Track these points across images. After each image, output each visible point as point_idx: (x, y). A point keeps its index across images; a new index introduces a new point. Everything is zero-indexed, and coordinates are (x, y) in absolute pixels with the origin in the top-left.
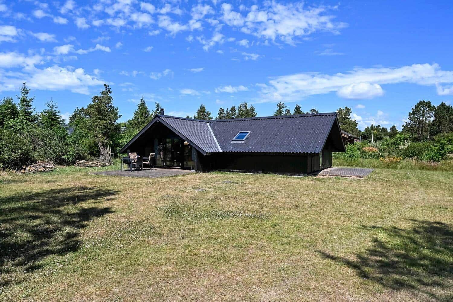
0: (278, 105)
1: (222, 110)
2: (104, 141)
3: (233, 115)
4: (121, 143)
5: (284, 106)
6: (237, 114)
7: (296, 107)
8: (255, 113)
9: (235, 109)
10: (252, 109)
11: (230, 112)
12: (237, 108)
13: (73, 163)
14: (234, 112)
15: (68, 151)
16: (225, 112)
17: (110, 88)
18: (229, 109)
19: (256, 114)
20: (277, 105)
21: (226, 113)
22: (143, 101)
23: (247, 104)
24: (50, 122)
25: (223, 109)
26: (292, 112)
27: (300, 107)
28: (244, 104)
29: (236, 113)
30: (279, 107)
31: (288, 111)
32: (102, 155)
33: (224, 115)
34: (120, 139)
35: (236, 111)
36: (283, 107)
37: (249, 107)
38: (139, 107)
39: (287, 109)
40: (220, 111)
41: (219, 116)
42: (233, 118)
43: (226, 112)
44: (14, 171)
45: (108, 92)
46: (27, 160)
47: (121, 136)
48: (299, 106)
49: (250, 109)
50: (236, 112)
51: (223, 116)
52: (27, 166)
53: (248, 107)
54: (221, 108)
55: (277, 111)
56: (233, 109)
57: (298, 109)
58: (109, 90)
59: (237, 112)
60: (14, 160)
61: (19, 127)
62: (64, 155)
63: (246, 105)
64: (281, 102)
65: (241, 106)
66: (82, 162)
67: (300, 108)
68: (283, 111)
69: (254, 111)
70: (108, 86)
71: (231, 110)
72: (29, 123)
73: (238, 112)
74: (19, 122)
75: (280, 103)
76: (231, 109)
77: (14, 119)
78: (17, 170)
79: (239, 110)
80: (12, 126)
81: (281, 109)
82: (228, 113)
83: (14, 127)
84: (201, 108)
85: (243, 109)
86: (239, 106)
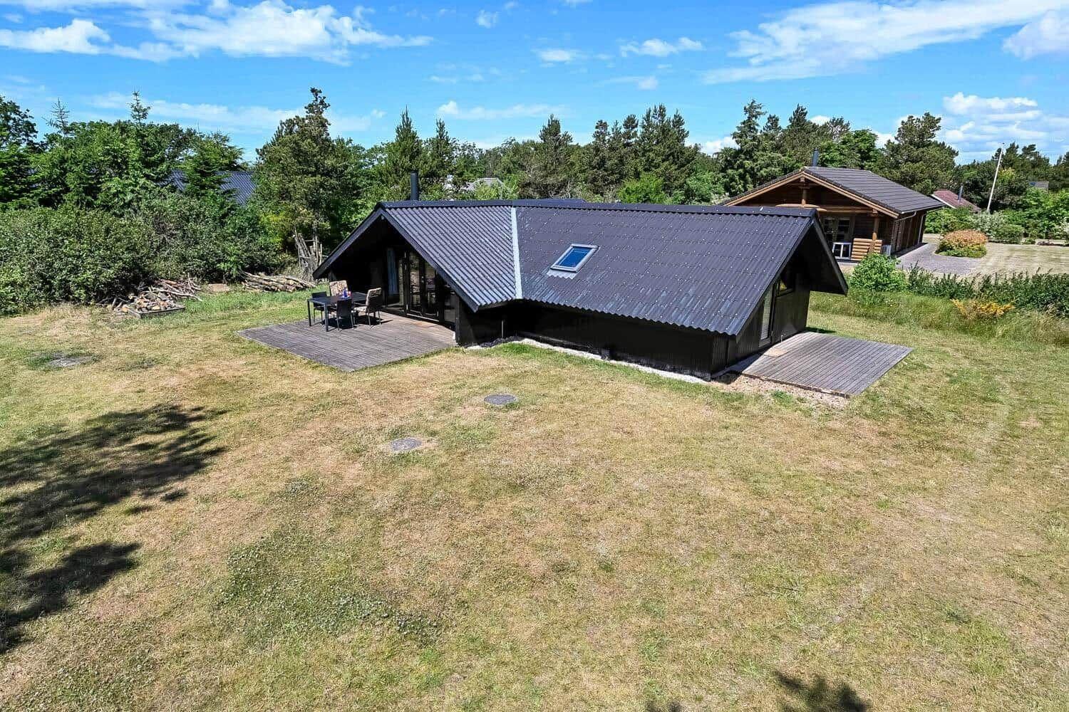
0: (747, 107)
1: (602, 125)
2: (312, 223)
3: (629, 138)
4: (355, 222)
5: (762, 110)
6: (639, 134)
7: (797, 111)
8: (683, 130)
9: (634, 122)
10: (678, 121)
11: (623, 130)
12: (640, 119)
13: (241, 279)
14: (633, 128)
15: (228, 254)
16: (609, 129)
17: (324, 98)
18: (621, 124)
19: (688, 132)
20: (745, 108)
21: (611, 132)
22: (407, 118)
23: (664, 110)
24: (199, 180)
25: (605, 123)
26: (784, 124)
27: (805, 111)
28: (658, 109)
29: (636, 132)
30: (748, 115)
31: (773, 121)
32: (304, 259)
33: (607, 138)
34: (351, 213)
35: (636, 126)
36: (759, 114)
37: (670, 115)
38: (398, 131)
39: (772, 115)
40: (597, 127)
41: (594, 140)
42: (628, 145)
43: (613, 129)
44: (110, 306)
45: (321, 106)
46: (136, 280)
47: (356, 205)
48: (802, 110)
49: (673, 121)
50: (636, 129)
51: (604, 140)
52: (137, 294)
53: (666, 119)
54: (601, 122)
55: (744, 123)
56: (630, 123)
57: (799, 118)
58: (322, 102)
59: (639, 130)
60: (107, 285)
61: (129, 197)
62: (219, 261)
63: (662, 111)
64: (754, 102)
65: (648, 116)
66: (258, 277)
67: (805, 114)
68: (757, 125)
69: (683, 127)
70: (320, 92)
71: (626, 125)
72: (151, 185)
73: (642, 130)
74: (130, 185)
75: (752, 103)
76: (625, 122)
77: (121, 177)
78: (116, 305)
79: (645, 123)
80: (115, 195)
81: (754, 119)
82: (617, 133)
83: (121, 196)
84: (549, 125)
85: (655, 121)
86: (645, 116)
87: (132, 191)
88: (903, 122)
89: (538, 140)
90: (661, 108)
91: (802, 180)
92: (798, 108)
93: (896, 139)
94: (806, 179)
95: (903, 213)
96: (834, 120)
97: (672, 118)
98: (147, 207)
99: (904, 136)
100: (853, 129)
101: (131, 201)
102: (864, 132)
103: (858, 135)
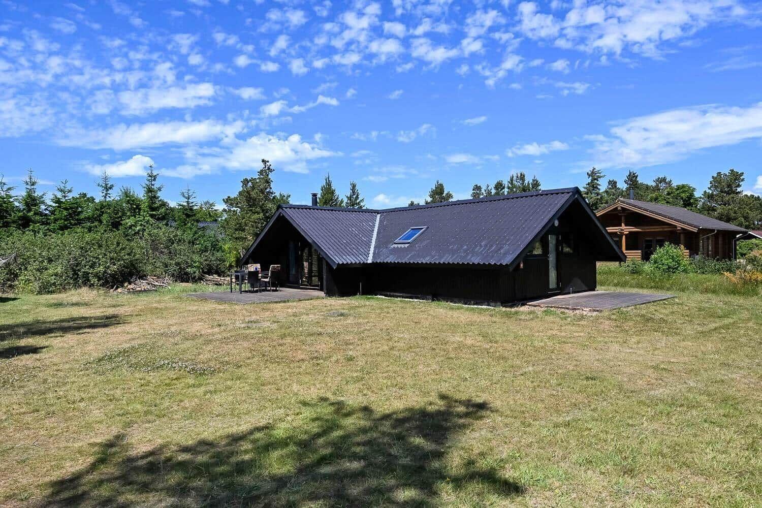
0: (589, 173)
1: (477, 188)
5: (601, 175)
6: (506, 193)
7: (629, 175)
9: (501, 186)
10: (536, 184)
11: (493, 191)
12: (506, 183)
14: (501, 190)
16: (483, 191)
18: (492, 187)
19: (543, 186)
21: (484, 193)
23: (524, 176)
25: (480, 186)
28: (519, 175)
29: (503, 192)
30: (590, 178)
31: (613, 183)
33: (482, 196)
35: (504, 188)
36: (599, 177)
37: (529, 179)
40: (473, 190)
41: (471, 197)
43: (485, 191)
48: (634, 175)
49: (532, 184)
50: (503, 190)
51: (478, 197)
53: (526, 182)
54: (477, 186)
56: (499, 186)
57: (633, 180)
59: (506, 191)
61: (138, 228)
62: (188, 267)
63: (522, 177)
64: (594, 169)
65: (512, 180)
66: (212, 277)
67: (637, 177)
68: (599, 185)
69: (540, 187)
71: (496, 188)
73: (507, 190)
74: (140, 221)
75: (592, 171)
76: (495, 185)
77: (135, 217)
79: (510, 185)
80: (130, 227)
81: (596, 181)
82: (489, 193)
83: (133, 228)
84: (436, 188)
85: (517, 183)
86: (509, 180)
87: (141, 225)
88: (713, 177)
89: (429, 199)
90: (521, 175)
91: (619, 208)
92: (630, 173)
93: (709, 189)
94: (622, 207)
95: (701, 227)
96: (659, 179)
97: (531, 181)
98: (148, 234)
99: (716, 187)
100: (675, 184)
101: (139, 231)
102: (683, 186)
103: (678, 188)
